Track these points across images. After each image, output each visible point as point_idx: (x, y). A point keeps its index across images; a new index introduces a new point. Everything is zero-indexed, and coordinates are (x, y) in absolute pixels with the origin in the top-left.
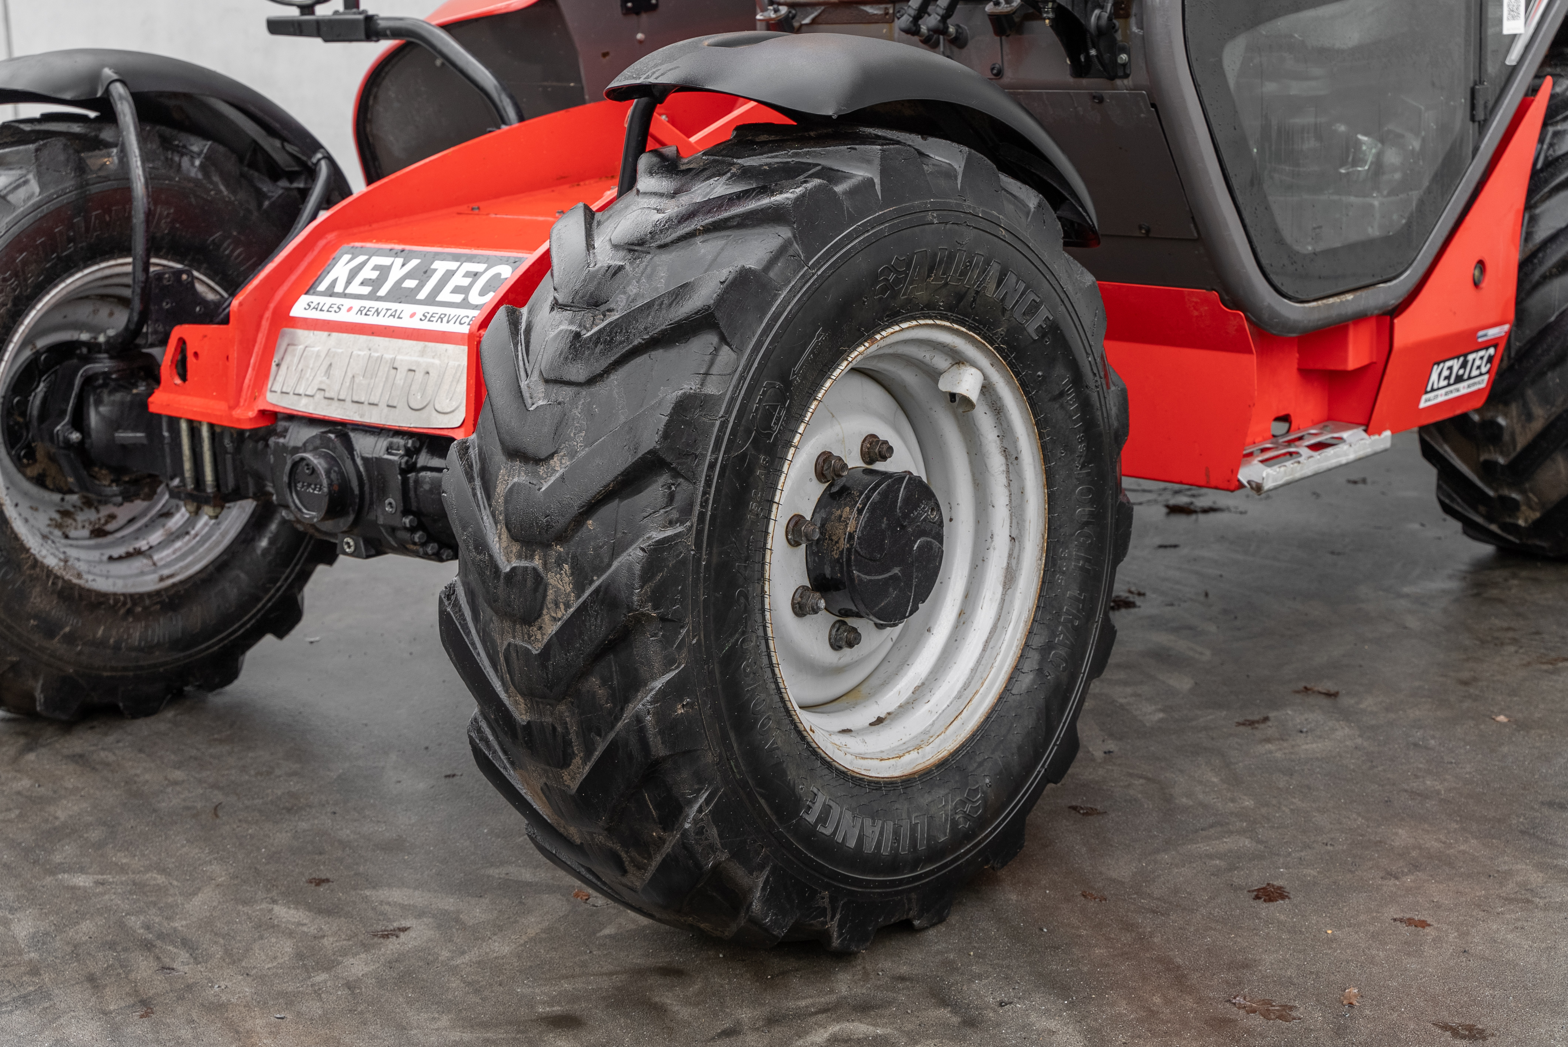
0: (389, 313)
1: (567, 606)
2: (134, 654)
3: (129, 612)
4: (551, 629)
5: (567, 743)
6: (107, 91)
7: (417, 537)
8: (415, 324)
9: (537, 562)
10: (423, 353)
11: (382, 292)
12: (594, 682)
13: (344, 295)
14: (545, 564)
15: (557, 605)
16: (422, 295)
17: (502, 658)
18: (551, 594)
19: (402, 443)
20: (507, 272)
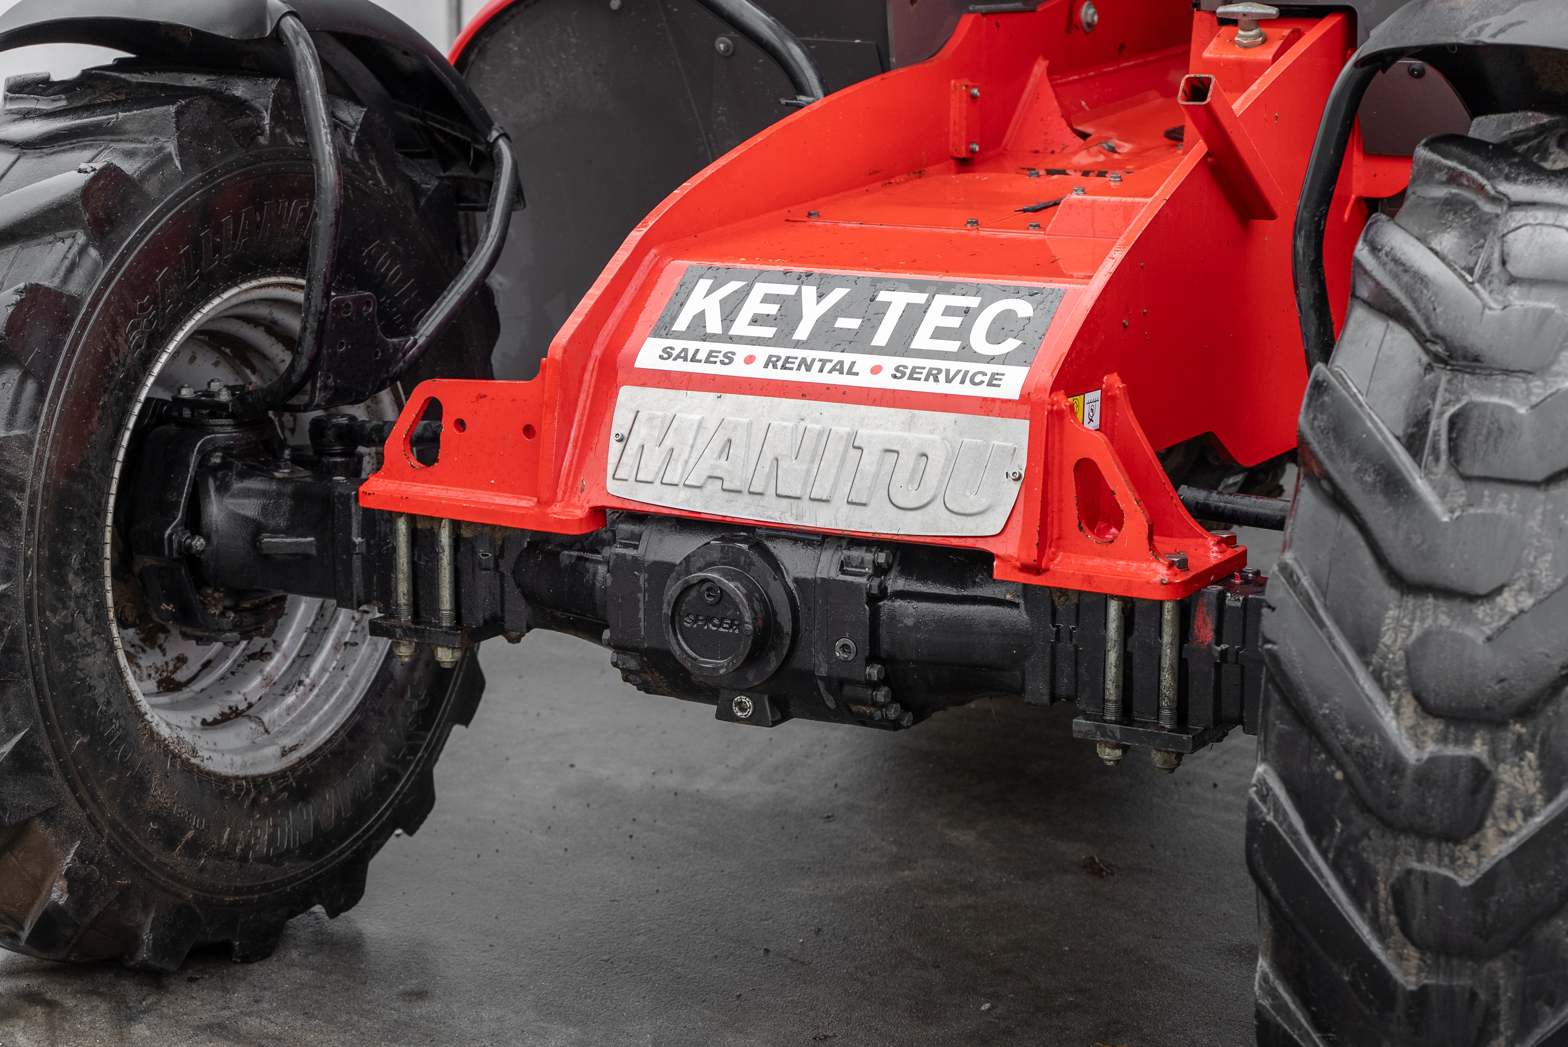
0: (829, 366)
1: (1528, 813)
2: (261, 867)
3: (255, 803)
4: (1499, 849)
5: (1491, 1017)
6: (277, 29)
7: (881, 695)
8: (884, 382)
9: (1479, 749)
10: (910, 425)
11: (802, 333)
13: (726, 337)
14: (1494, 754)
15: (1510, 812)
16: (881, 338)
17: (1383, 891)
18: (1502, 797)
19: (869, 557)
20: (1023, 308)
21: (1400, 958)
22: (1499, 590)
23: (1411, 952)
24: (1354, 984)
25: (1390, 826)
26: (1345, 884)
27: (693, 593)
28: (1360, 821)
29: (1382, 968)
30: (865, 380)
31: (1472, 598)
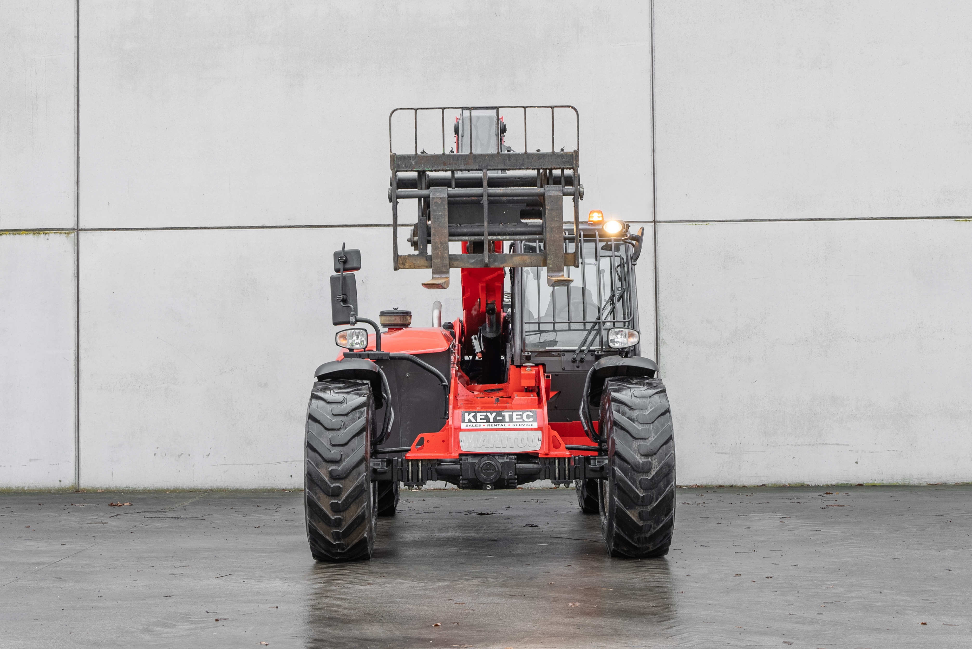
0: (499, 425)
1: (657, 468)
4: (653, 473)
5: (653, 498)
8: (512, 427)
9: (650, 459)
10: (518, 434)
11: (491, 421)
12: (661, 483)
13: (476, 422)
14: (652, 460)
15: (654, 468)
16: (507, 420)
17: (637, 482)
18: (653, 465)
19: (514, 457)
20: (531, 414)
21: (640, 492)
22: (649, 438)
23: (642, 490)
24: (634, 497)
25: (638, 472)
26: (631, 482)
27: (485, 465)
28: (633, 472)
29: (638, 494)
30: (507, 427)
31: (645, 439)
